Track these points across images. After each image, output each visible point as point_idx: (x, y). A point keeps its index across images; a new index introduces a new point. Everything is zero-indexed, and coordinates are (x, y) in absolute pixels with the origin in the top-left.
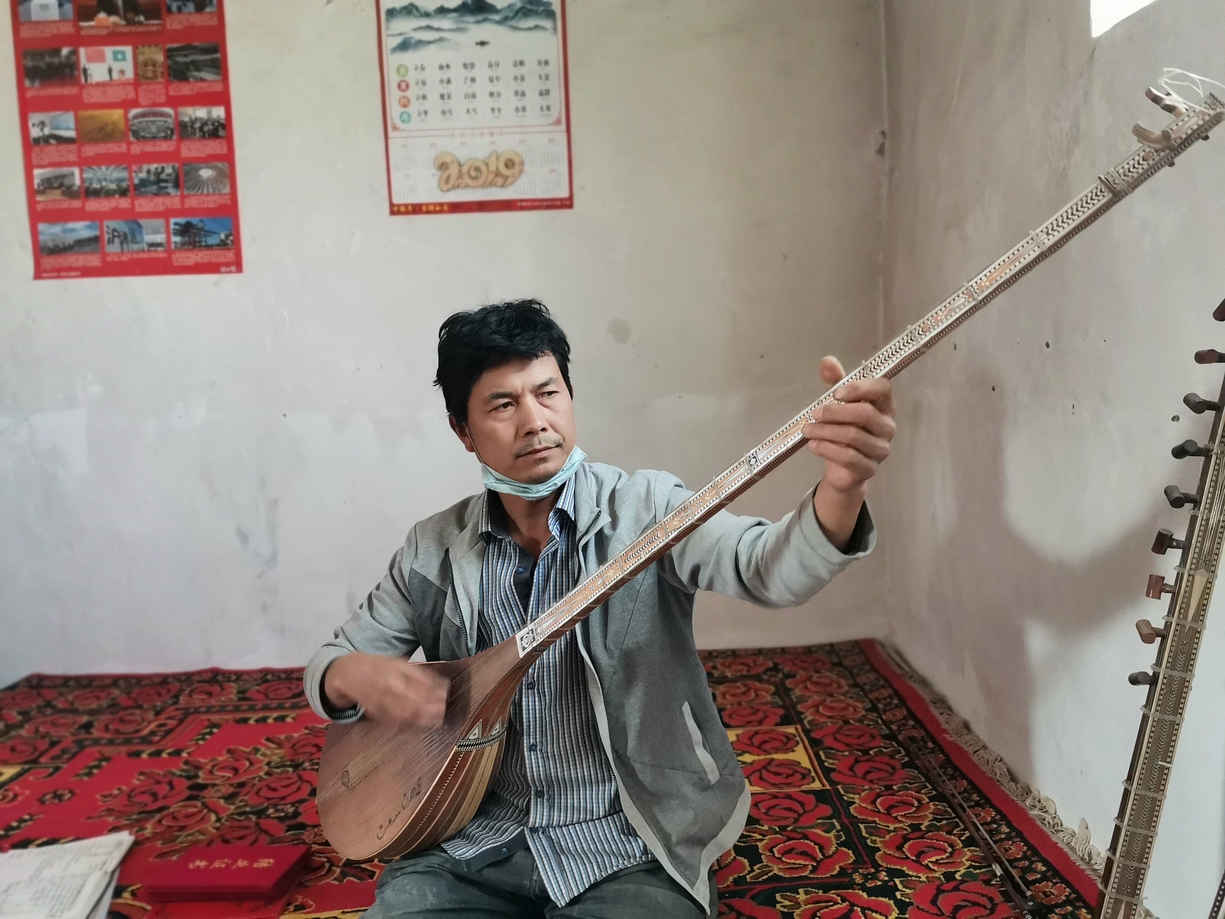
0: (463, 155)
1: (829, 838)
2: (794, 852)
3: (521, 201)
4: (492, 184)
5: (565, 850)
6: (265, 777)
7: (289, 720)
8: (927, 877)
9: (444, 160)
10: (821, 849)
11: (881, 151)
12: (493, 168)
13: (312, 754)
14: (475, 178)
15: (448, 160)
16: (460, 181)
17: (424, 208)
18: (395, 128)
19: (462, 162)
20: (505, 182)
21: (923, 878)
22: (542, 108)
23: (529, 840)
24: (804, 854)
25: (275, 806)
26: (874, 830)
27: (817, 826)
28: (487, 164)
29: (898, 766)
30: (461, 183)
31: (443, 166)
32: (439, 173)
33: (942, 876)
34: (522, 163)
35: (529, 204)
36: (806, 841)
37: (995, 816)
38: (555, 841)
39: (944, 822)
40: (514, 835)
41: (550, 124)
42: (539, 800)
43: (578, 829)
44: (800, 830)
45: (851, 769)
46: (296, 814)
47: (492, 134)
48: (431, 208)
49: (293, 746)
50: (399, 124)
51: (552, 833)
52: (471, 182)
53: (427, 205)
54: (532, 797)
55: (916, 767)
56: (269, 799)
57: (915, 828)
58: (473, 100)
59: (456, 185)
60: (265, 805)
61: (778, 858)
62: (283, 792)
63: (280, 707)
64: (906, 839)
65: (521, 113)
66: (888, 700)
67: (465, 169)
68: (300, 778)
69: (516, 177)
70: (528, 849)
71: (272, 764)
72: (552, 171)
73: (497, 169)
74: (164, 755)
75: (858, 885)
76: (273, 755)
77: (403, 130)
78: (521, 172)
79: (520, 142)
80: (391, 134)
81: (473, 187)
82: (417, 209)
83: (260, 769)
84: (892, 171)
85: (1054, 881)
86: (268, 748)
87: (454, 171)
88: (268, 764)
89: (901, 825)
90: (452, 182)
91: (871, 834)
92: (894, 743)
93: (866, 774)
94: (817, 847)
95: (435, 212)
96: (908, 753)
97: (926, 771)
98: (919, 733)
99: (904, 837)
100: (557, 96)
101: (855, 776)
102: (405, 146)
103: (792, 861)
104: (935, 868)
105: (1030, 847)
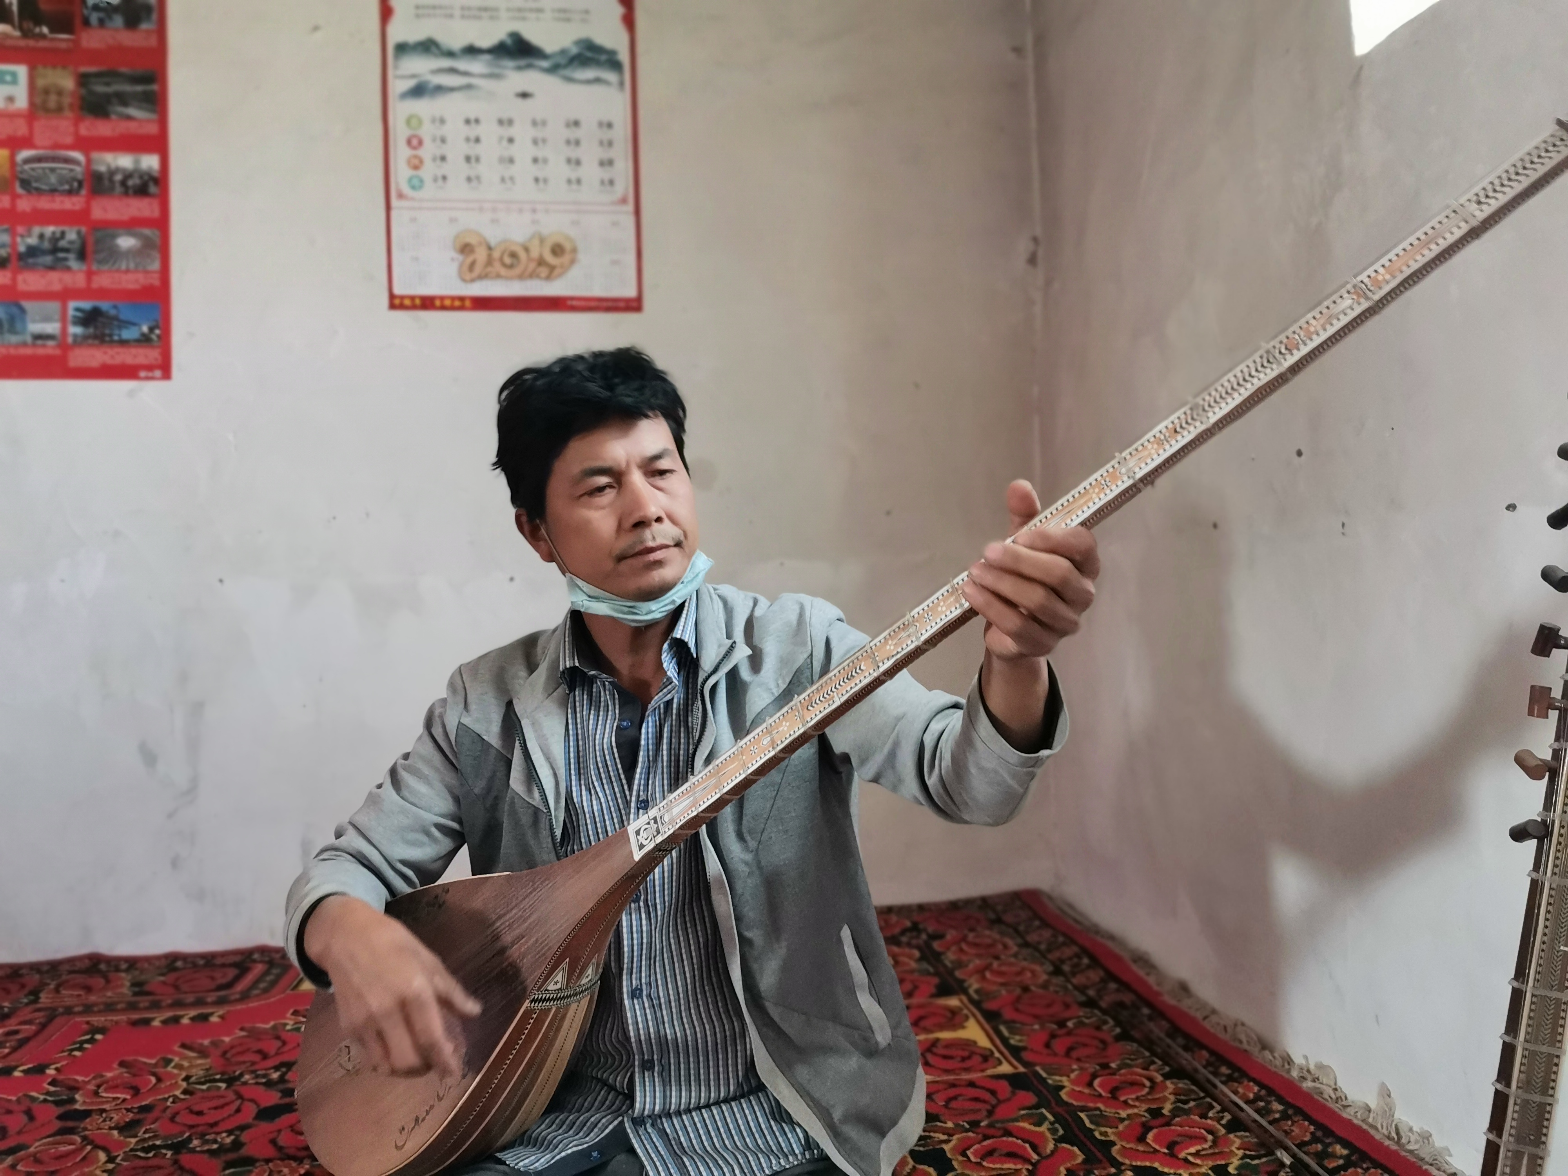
0: (493, 235)
1: (1041, 1134)
2: (996, 1155)
3: (572, 298)
4: (532, 275)
5: (687, 1150)
6: (182, 1097)
7: (214, 1019)
8: (1190, 1174)
9: (467, 240)
10: (1034, 1148)
11: (1032, 260)
12: (535, 254)
13: (253, 1063)
14: (511, 267)
15: (473, 240)
16: (489, 269)
17: (438, 303)
18: (401, 196)
19: (493, 244)
20: (551, 273)
22: (602, 182)
23: (631, 1136)
24: (1012, 1155)
25: (202, 1136)
26: (1100, 1119)
27: (1022, 1118)
28: (527, 249)
29: (1109, 1039)
30: (491, 272)
31: (466, 249)
32: (460, 257)
33: (1210, 1172)
34: (574, 250)
35: (581, 303)
36: (1011, 1139)
37: (1259, 1091)
38: (671, 1137)
39: (1192, 1104)
40: (607, 1131)
42: (646, 1074)
43: (705, 1115)
44: (998, 1125)
45: (1047, 1045)
46: (237, 1145)
47: (534, 211)
48: (448, 303)
49: (225, 1053)
50: (406, 190)
51: (666, 1125)
52: (503, 271)
53: (442, 298)
54: (637, 1070)
55: (1132, 1039)
56: (190, 1127)
57: (1156, 1113)
58: (510, 166)
59: (483, 274)
60: (186, 1135)
61: (976, 1163)
62: (213, 1116)
63: (200, 1002)
64: (1147, 1128)
65: (574, 186)
66: (1075, 960)
67: (496, 254)
68: (240, 1096)
69: (565, 269)
70: (632, 1151)
71: (193, 1079)
72: (615, 263)
73: (541, 256)
74: (17, 1074)
76: (191, 1066)
77: (413, 199)
78: (573, 262)
79: (573, 223)
80: (394, 202)
81: (507, 278)
82: (428, 302)
83: (175, 1085)
84: (1048, 283)
85: (1365, 1166)
86: (185, 1058)
87: (481, 255)
88: (187, 1079)
89: (1136, 1111)
90: (478, 269)
91: (1098, 1124)
92: (1096, 1012)
93: (1069, 1051)
94: (1027, 1145)
95: (452, 308)
96: (1118, 1023)
97: (1148, 1043)
98: (1127, 998)
99: (1144, 1125)
100: (623, 167)
101: (1055, 1055)
102: (414, 220)
103: (998, 1166)
104: (1198, 1162)
105: (1319, 1126)
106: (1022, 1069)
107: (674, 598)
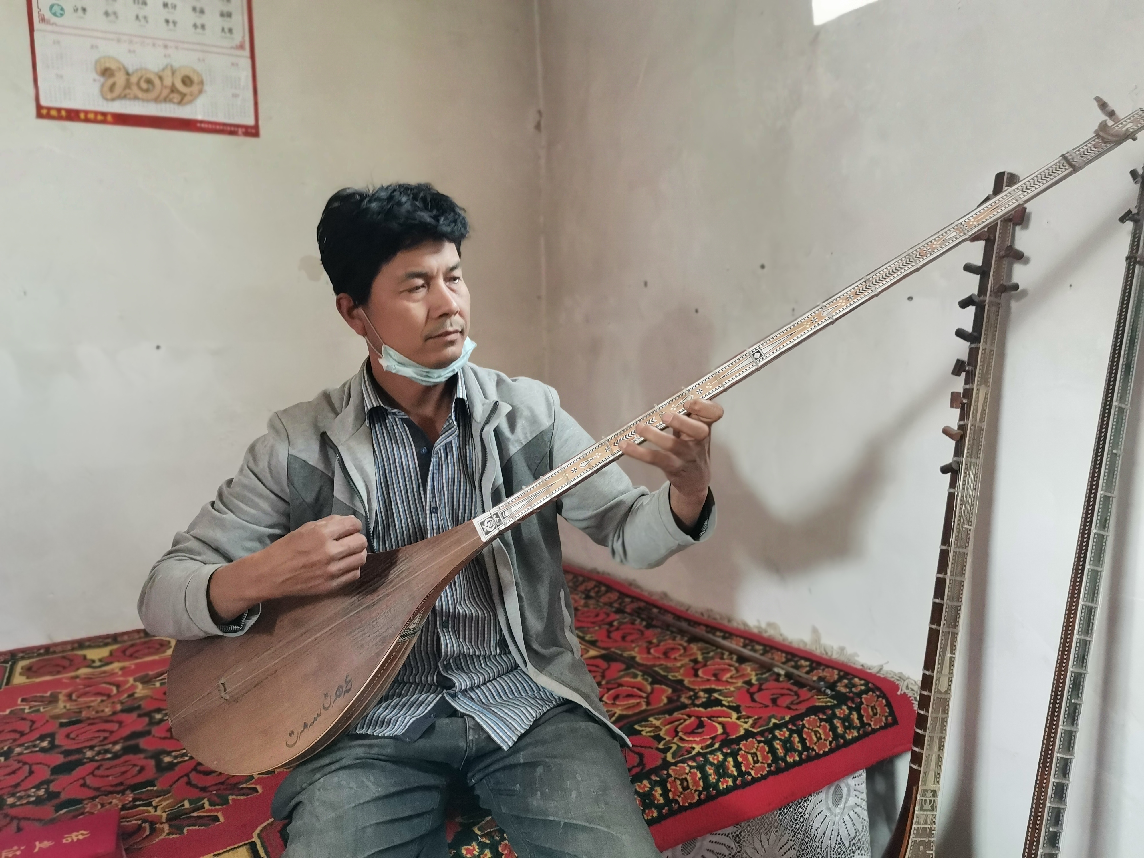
0: (131, 63)
2: (621, 697)
3: (202, 122)
4: (166, 100)
8: (735, 688)
9: (108, 65)
11: (538, 127)
12: (168, 81)
13: (15, 740)
14: (147, 91)
15: (113, 66)
16: (127, 91)
17: (82, 116)
18: (43, 20)
19: (130, 71)
20: (182, 99)
21: (732, 689)
22: (223, 30)
23: (453, 704)
26: (667, 669)
27: (621, 677)
28: (161, 78)
29: (643, 629)
30: (129, 94)
31: (106, 72)
32: (102, 79)
33: (744, 685)
34: (202, 83)
35: (210, 126)
36: (624, 688)
37: (744, 641)
38: (476, 701)
39: (712, 654)
40: (433, 704)
41: (232, 48)
42: (449, 672)
44: (613, 682)
47: (166, 47)
48: (91, 116)
50: (48, 15)
51: (472, 694)
52: (140, 94)
53: (86, 112)
55: (654, 627)
57: (695, 661)
58: (143, 6)
59: (123, 95)
61: (613, 704)
64: (695, 669)
65: (199, 30)
66: (596, 589)
67: (134, 79)
69: (194, 97)
72: (235, 96)
73: (173, 85)
75: (690, 704)
77: (54, 24)
78: (201, 92)
79: (199, 60)
80: (37, 25)
81: (143, 100)
82: (73, 115)
84: (550, 145)
85: (821, 668)
87: (120, 79)
89: (683, 662)
90: (118, 90)
91: (668, 672)
92: (626, 615)
93: (624, 638)
94: (635, 690)
95: (95, 121)
96: (643, 620)
97: (667, 627)
98: (642, 604)
99: (693, 668)
100: (239, 20)
101: (616, 641)
102: (57, 43)
103: (626, 703)
104: (734, 681)
105: (787, 653)
106: (603, 652)
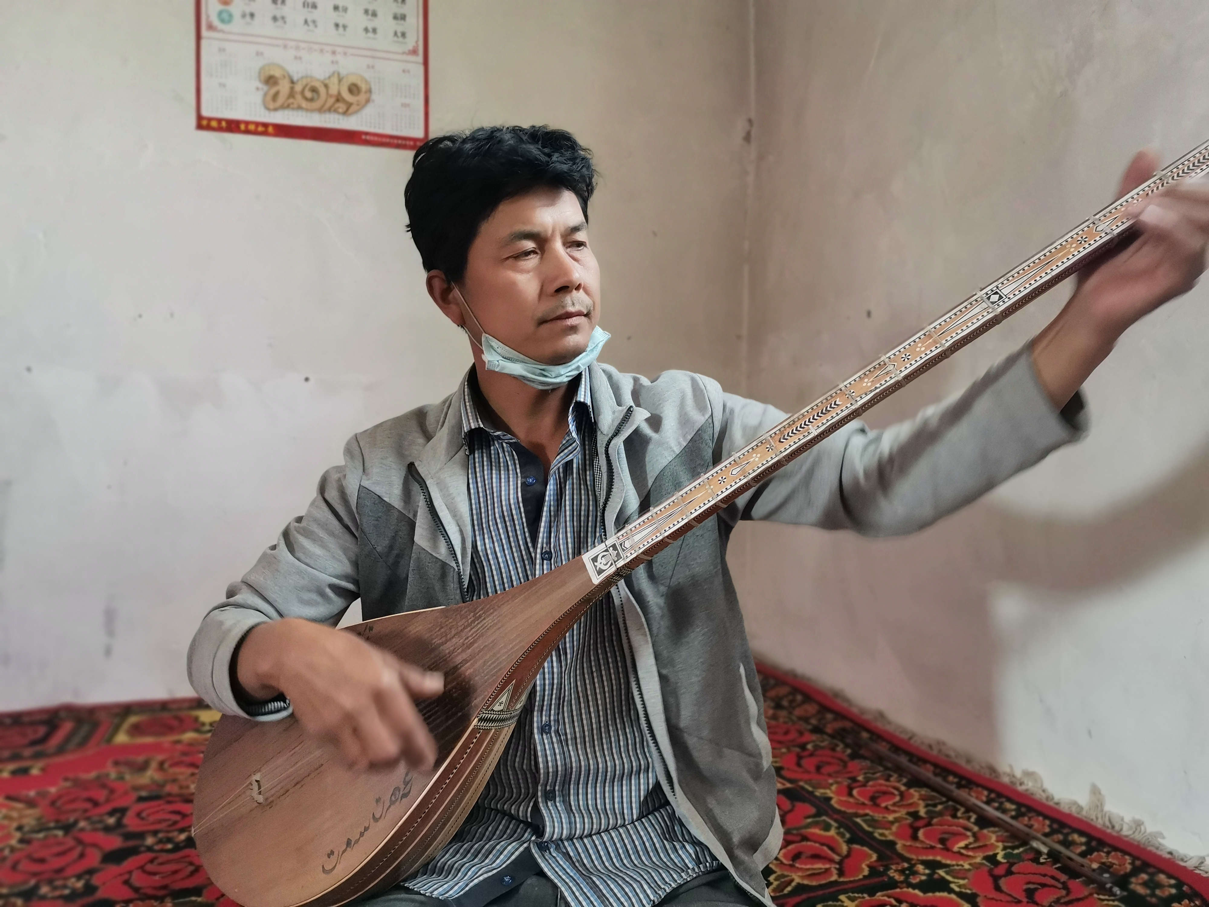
0: (296, 70)
1: (832, 838)
2: (803, 856)
3: (366, 134)
4: (331, 110)
6: (19, 846)
7: (35, 772)
8: (970, 864)
9: (272, 73)
10: (832, 849)
11: (747, 138)
12: (334, 90)
13: (85, 811)
14: (311, 100)
15: (277, 73)
16: (291, 100)
17: (243, 127)
18: (211, 27)
19: (295, 78)
20: (347, 110)
21: (967, 866)
22: (396, 34)
23: (539, 860)
24: (817, 857)
25: (50, 882)
26: (873, 822)
27: (808, 826)
28: (326, 86)
29: (846, 759)
30: (293, 103)
31: (270, 80)
32: (265, 88)
33: (984, 862)
34: (369, 91)
35: (376, 139)
36: (809, 843)
37: (989, 795)
38: (574, 860)
39: (940, 807)
40: (513, 857)
41: (404, 53)
42: (549, 804)
43: (605, 838)
44: (795, 832)
45: (799, 765)
47: (334, 53)
48: (252, 127)
49: (53, 803)
50: (216, 22)
51: (569, 849)
52: (304, 104)
53: (247, 123)
55: (864, 757)
56: (35, 875)
57: (915, 815)
58: (313, 10)
59: (286, 105)
60: (33, 882)
61: (790, 865)
62: (57, 863)
63: (16, 757)
64: (915, 829)
65: (371, 35)
66: (790, 697)
67: (298, 88)
68: (79, 842)
69: (360, 107)
70: (541, 874)
71: (26, 829)
72: (405, 105)
73: (339, 93)
75: (902, 882)
76: (21, 817)
77: (222, 31)
78: (368, 101)
79: (368, 67)
80: (204, 32)
81: (307, 110)
82: (233, 126)
83: (9, 835)
84: (760, 158)
85: (1105, 850)
86: (13, 809)
87: (284, 87)
88: (20, 828)
89: (897, 815)
90: (281, 100)
91: (875, 828)
92: (825, 737)
93: (818, 768)
94: (825, 848)
95: (255, 133)
96: (847, 746)
97: (879, 759)
98: (848, 725)
99: (911, 826)
100: (414, 23)
101: (808, 772)
102: (222, 50)
103: (808, 866)
104: (970, 853)
105: (1053, 820)
106: (788, 785)
107: (579, 364)
